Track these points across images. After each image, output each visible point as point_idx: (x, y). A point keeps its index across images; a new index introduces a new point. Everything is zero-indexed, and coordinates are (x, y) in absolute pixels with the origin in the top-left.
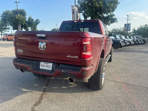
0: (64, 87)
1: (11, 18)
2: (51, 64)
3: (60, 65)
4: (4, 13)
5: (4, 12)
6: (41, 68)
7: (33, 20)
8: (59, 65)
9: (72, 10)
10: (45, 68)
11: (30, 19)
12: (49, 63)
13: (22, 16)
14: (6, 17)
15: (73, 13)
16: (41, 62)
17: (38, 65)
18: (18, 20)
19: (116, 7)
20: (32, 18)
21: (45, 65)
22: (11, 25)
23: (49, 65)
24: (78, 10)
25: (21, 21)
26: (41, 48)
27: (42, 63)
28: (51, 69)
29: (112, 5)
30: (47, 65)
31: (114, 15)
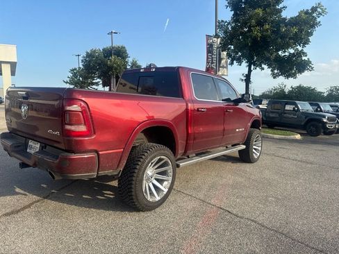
0: (86, 197)
1: (99, 64)
4: (89, 55)
5: (87, 53)
6: (28, 150)
7: (139, 67)
8: (45, 148)
9: (208, 44)
10: (32, 151)
11: (134, 64)
12: (37, 143)
13: (119, 60)
14: (90, 61)
15: (209, 51)
16: (30, 141)
17: (26, 145)
18: (110, 68)
19: (311, 34)
20: (139, 63)
22: (99, 77)
23: (37, 146)
24: (220, 43)
25: (116, 69)
27: (30, 143)
29: (295, 30)
30: (35, 146)
31: (304, 53)
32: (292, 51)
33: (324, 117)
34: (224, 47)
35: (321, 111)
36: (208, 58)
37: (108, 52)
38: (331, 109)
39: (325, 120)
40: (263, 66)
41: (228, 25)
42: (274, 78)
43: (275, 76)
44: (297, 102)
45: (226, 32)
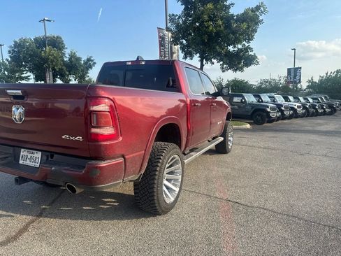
0: (88, 208)
1: (31, 56)
2: (39, 155)
3: (55, 156)
4: (17, 45)
5: (15, 42)
6: (21, 162)
7: (79, 59)
8: (52, 157)
9: (160, 37)
10: (28, 163)
11: (72, 56)
12: (35, 152)
13: (55, 52)
14: (19, 52)
15: (162, 44)
16: (22, 150)
17: (17, 158)
18: (45, 60)
19: (255, 31)
20: (78, 55)
21: (29, 156)
23: (35, 155)
24: (172, 37)
25: (52, 61)
26: (15, 119)
27: (23, 152)
28: (38, 165)
29: (244, 26)
30: (33, 155)
31: (250, 48)
32: (240, 46)
33: (268, 107)
34: (176, 41)
35: (262, 101)
36: (160, 52)
37: (41, 43)
38: (269, 100)
39: (269, 110)
40: (213, 60)
41: (179, 18)
42: (223, 71)
43: (223, 70)
44: (244, 94)
45: (177, 27)
